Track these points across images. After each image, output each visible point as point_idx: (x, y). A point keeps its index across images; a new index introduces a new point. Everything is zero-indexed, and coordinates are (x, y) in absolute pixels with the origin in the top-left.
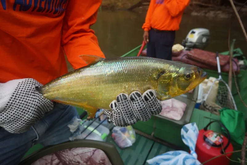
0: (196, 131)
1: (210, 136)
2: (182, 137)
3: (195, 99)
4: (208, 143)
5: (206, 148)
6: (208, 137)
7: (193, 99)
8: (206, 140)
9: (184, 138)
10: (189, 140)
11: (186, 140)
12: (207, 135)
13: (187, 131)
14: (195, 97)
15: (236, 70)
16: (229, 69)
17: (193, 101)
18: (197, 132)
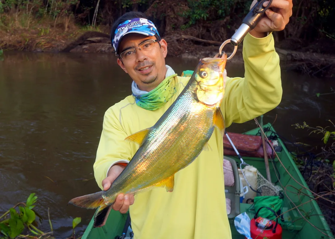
0: (247, 219)
1: (261, 221)
2: (236, 228)
3: (238, 192)
4: (261, 228)
5: (259, 232)
6: (260, 223)
7: (236, 192)
8: (259, 225)
9: (239, 228)
10: (244, 229)
11: (241, 229)
12: (258, 221)
13: (240, 221)
14: (238, 189)
15: (271, 154)
16: (264, 153)
17: (237, 194)
18: (249, 219)
